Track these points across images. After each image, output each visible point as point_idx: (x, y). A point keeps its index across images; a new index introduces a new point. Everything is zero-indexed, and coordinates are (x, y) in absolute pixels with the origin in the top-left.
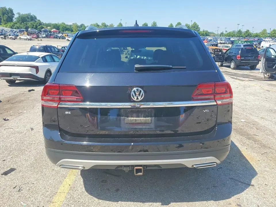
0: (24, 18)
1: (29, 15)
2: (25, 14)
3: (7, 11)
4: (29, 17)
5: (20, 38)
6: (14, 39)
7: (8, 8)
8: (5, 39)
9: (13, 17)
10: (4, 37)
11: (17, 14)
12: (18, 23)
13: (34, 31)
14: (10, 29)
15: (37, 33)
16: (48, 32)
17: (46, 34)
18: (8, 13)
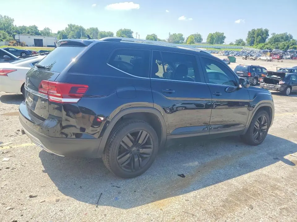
0: (277, 38)
1: (285, 34)
2: (280, 34)
3: (262, 32)
4: (284, 37)
5: (260, 59)
6: (254, 60)
7: (265, 30)
8: (246, 59)
9: (266, 38)
10: (245, 58)
11: (272, 34)
12: (269, 44)
13: (278, 52)
14: (259, 50)
15: (281, 53)
16: (295, 53)
17: (292, 55)
18: (263, 34)
